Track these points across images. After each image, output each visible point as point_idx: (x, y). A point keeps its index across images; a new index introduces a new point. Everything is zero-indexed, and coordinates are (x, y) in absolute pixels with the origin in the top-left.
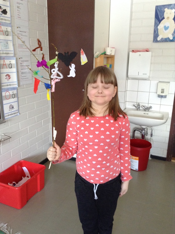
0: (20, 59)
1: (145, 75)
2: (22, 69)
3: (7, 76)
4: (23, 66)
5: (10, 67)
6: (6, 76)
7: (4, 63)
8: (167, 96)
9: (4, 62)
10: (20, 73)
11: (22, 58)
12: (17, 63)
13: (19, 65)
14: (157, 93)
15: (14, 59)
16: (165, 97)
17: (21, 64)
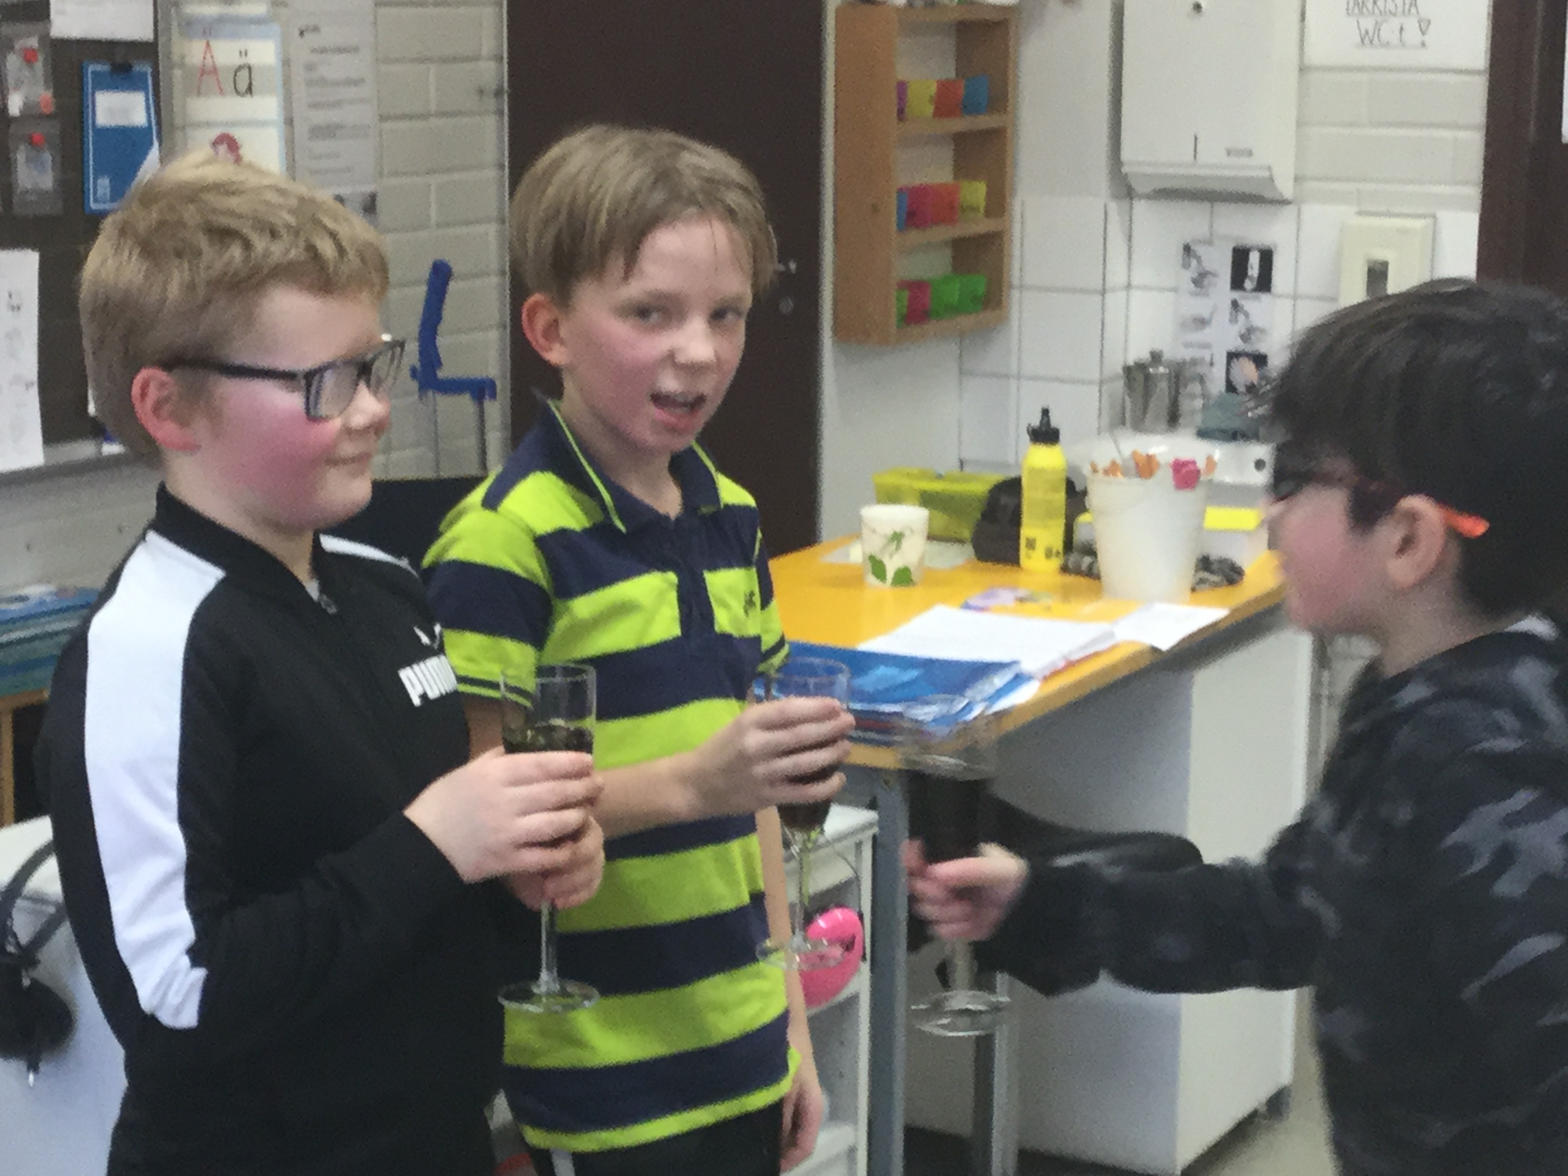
0: (302, 33)
1: (1243, 160)
2: (314, 106)
3: (223, 148)
4: (323, 82)
5: (243, 86)
6: (215, 144)
7: (209, 61)
9: (208, 56)
10: (301, 129)
11: (316, 29)
12: (286, 63)
13: (299, 75)
15: (266, 37)
17: (310, 67)
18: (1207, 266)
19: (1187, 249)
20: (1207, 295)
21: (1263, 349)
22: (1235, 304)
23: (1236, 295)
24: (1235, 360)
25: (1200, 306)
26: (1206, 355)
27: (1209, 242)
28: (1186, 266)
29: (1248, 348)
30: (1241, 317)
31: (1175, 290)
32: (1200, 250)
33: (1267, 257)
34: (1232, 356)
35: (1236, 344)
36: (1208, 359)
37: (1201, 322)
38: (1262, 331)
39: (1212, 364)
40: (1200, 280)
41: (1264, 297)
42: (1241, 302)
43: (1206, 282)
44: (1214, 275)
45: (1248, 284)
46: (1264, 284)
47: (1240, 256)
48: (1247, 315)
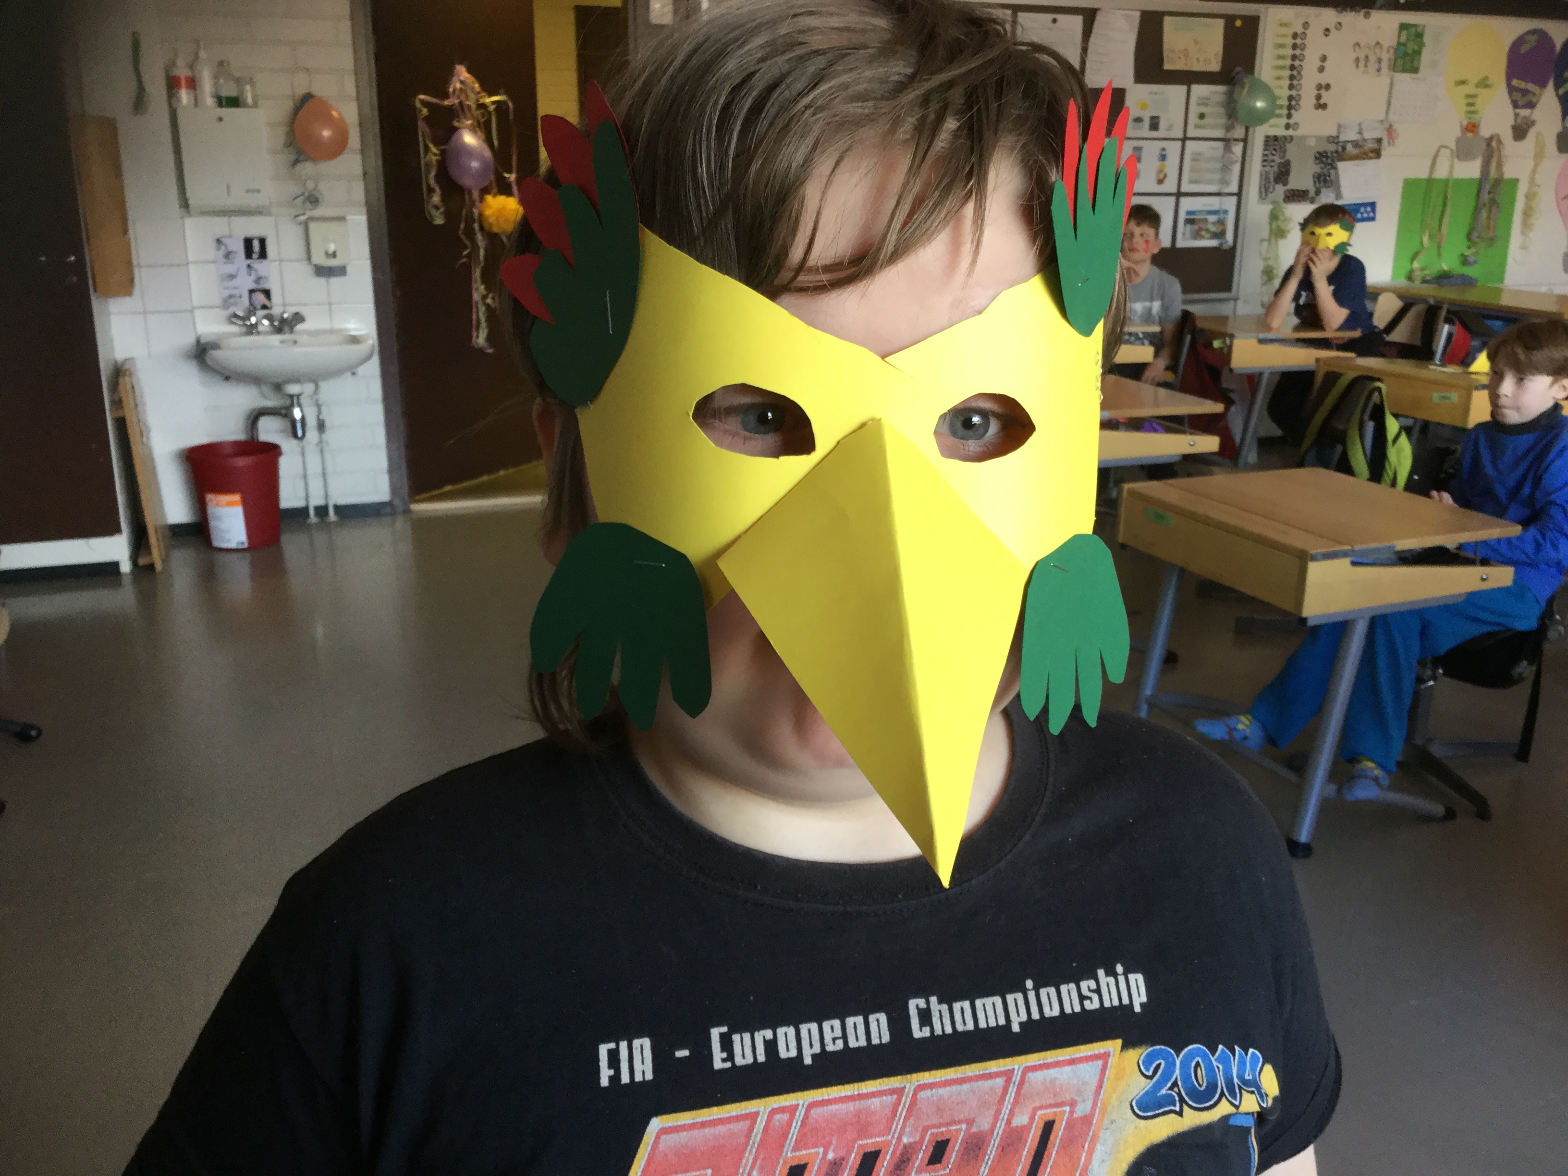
1: (256, 195)
8: (349, 270)
14: (309, 258)
16: (341, 271)
18: (230, 248)
19: (219, 241)
20: (233, 263)
21: (266, 286)
22: (249, 266)
23: (249, 261)
24: (253, 294)
25: (230, 269)
26: (236, 292)
27: (230, 237)
28: (219, 249)
29: (259, 287)
30: (253, 272)
31: (214, 262)
32: (224, 240)
33: (262, 242)
34: (252, 292)
35: (253, 286)
36: (238, 295)
37: (232, 277)
38: (265, 278)
39: (241, 296)
40: (228, 255)
41: (264, 261)
42: (252, 265)
43: (231, 256)
44: (235, 253)
45: (255, 256)
46: (263, 255)
47: (248, 242)
48: (256, 270)
